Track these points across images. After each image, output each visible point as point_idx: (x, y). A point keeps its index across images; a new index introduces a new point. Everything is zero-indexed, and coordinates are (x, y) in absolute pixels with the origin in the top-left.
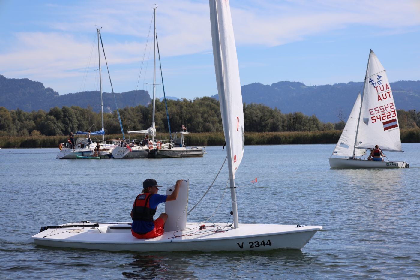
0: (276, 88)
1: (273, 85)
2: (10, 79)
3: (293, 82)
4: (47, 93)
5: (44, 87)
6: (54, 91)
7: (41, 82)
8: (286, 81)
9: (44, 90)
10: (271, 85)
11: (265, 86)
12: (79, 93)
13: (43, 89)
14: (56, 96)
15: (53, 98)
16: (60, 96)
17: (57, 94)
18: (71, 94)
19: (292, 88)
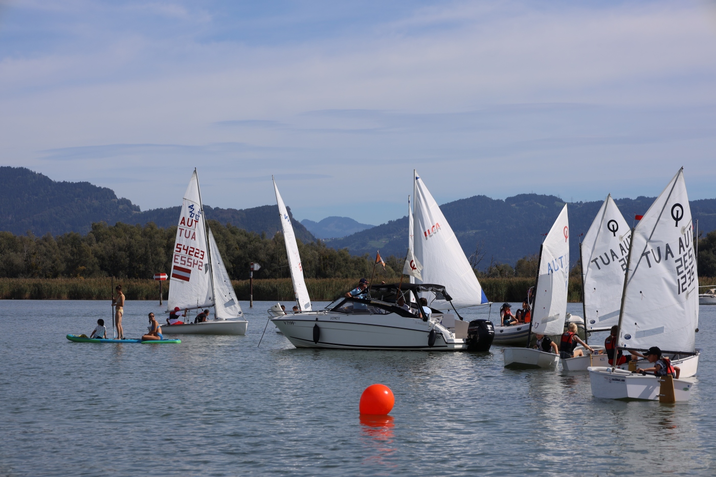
0: (514, 205)
1: (509, 199)
2: (59, 183)
3: (542, 195)
4: (121, 207)
5: (115, 197)
6: (133, 204)
7: (111, 189)
8: (530, 194)
9: (115, 202)
10: (504, 200)
11: (495, 201)
12: (174, 207)
13: (113, 200)
14: (135, 212)
15: (130, 217)
16: (142, 213)
17: (137, 209)
18: (161, 209)
19: (541, 206)
